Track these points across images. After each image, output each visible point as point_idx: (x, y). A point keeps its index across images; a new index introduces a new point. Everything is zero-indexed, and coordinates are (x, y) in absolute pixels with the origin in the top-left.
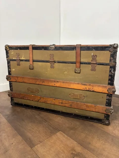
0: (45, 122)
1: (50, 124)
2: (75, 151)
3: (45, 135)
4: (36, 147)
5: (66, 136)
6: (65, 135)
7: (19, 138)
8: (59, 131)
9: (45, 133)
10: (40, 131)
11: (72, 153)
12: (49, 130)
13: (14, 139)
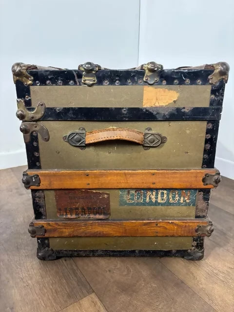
3: (53, 301)
9: (55, 294)
10: (45, 287)
12: (67, 287)
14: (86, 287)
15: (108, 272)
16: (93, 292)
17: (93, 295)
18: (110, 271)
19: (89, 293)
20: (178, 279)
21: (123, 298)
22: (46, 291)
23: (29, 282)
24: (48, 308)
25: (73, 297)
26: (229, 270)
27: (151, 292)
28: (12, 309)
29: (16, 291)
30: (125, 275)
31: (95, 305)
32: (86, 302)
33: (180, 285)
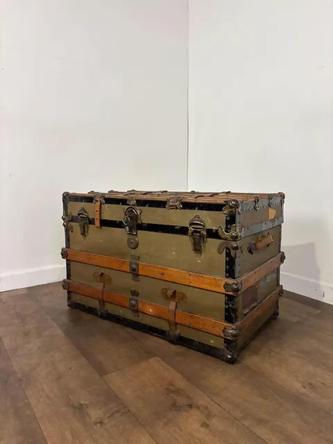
2: (173, 386)
4: (109, 375)
7: (83, 361)
11: (167, 389)
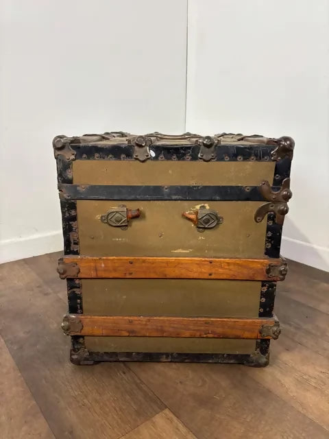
0: (124, 373)
1: (138, 381)
3: (120, 421)
5: (183, 429)
6: (181, 426)
8: (163, 407)
9: (120, 413)
10: (106, 405)
12: (132, 404)
13: (24, 428)
14: (156, 402)
15: (179, 384)
16: (166, 407)
17: (167, 411)
18: (181, 382)
19: (161, 409)
20: (264, 387)
21: (203, 412)
22: (108, 410)
23: (85, 401)
24: (115, 430)
25: (143, 415)
26: (321, 375)
27: (235, 404)
28: (71, 433)
29: (71, 412)
30: (201, 386)
31: (171, 421)
32: (160, 419)
33: (267, 394)
